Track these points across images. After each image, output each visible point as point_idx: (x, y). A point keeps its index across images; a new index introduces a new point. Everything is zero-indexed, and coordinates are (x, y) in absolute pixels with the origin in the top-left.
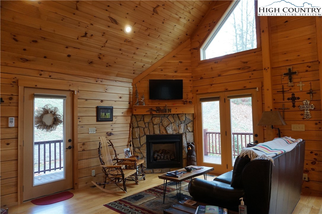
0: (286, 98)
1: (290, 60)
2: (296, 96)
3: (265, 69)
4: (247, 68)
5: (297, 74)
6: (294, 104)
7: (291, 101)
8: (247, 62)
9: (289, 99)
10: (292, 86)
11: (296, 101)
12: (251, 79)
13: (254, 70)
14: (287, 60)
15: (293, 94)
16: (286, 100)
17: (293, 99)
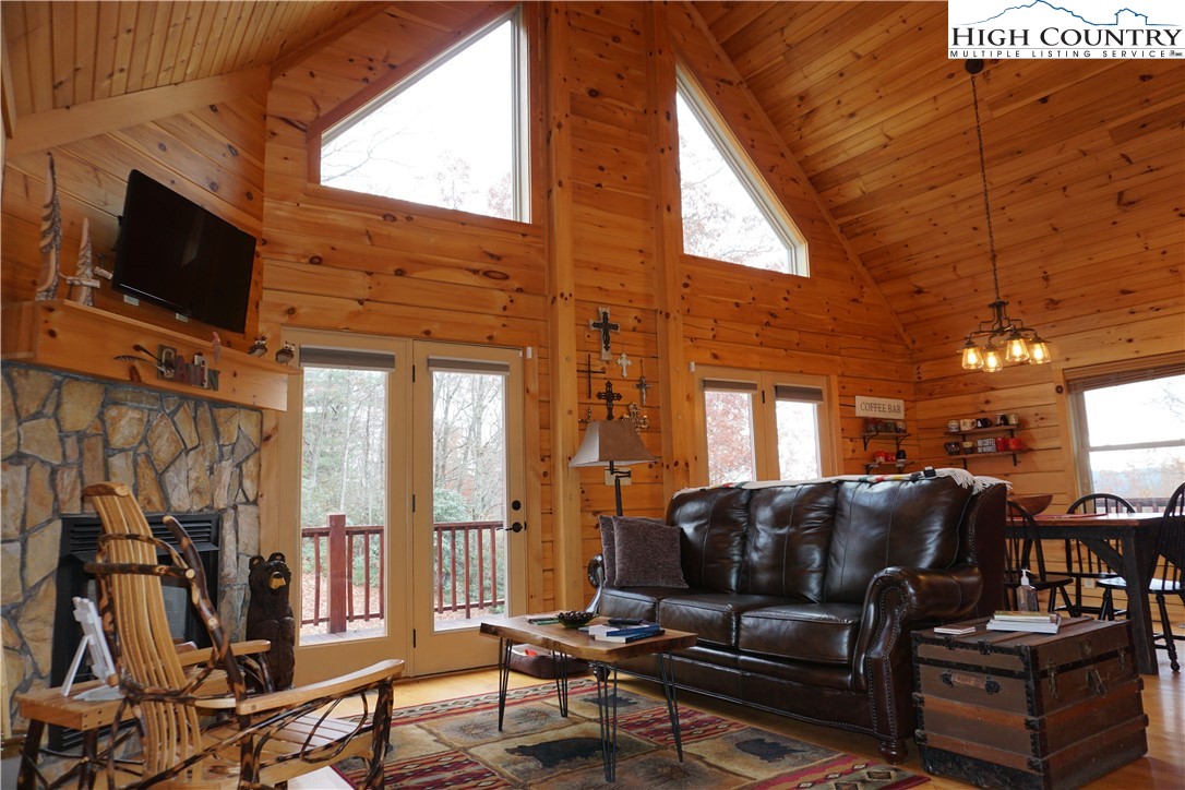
0: (595, 391)
1: (606, 290)
2: (615, 390)
3: (562, 295)
4: (498, 275)
5: (619, 330)
6: (610, 410)
7: (605, 401)
8: (499, 258)
9: (599, 396)
10: (607, 362)
11: (614, 402)
12: (507, 317)
13: (519, 290)
14: (600, 288)
15: (609, 385)
16: (594, 399)
17: (609, 396)
